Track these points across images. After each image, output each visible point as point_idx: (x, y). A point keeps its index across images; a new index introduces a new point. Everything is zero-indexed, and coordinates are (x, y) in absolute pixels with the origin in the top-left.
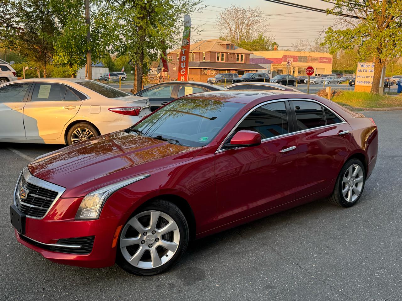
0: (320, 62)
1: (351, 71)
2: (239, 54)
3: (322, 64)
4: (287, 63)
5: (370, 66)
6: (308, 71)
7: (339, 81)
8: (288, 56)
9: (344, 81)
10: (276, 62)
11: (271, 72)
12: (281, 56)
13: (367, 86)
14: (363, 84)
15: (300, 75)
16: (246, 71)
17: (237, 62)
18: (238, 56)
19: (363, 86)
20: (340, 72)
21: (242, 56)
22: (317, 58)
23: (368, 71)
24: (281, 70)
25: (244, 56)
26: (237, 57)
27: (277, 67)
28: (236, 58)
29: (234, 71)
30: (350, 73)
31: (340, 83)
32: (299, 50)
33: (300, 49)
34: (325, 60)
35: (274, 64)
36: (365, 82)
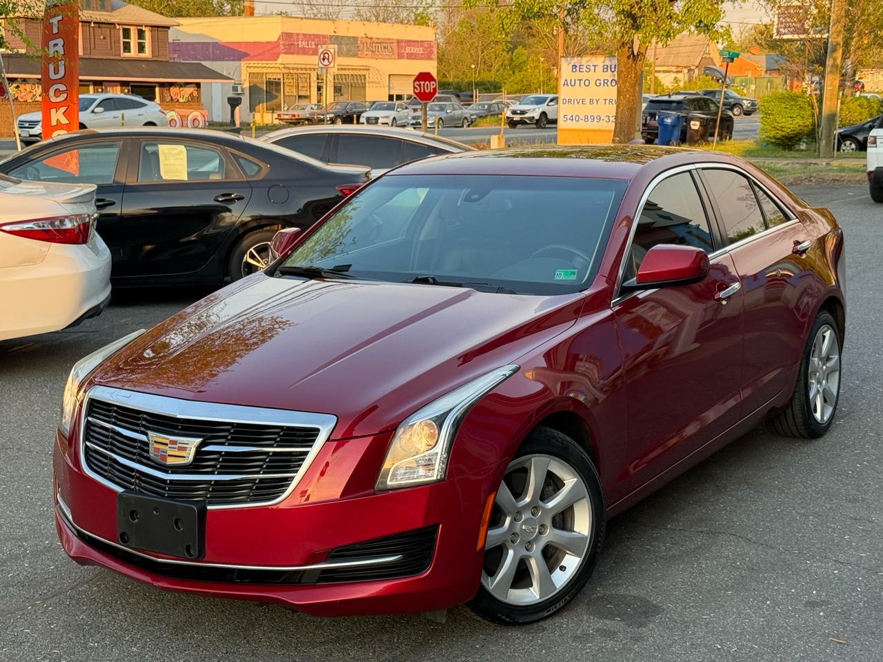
0: (400, 57)
1: (491, 85)
2: (132, 28)
3: (405, 62)
4: (317, 57)
5: (599, 69)
6: (420, 85)
7: (468, 116)
8: (298, 34)
9: (481, 117)
10: (260, 57)
11: (243, 90)
12: (273, 37)
13: (595, 131)
14: (582, 125)
15: (341, 99)
16: (162, 85)
17: (127, 55)
18: (127, 33)
19: (583, 131)
20: (456, 88)
21: (141, 34)
22: (390, 41)
23: (593, 83)
24: (278, 84)
25: (148, 34)
26: (124, 38)
27: (265, 71)
28: (122, 40)
29: (119, 88)
30: (487, 90)
31: (472, 122)
32: (319, 15)
33: (323, 11)
34: (414, 50)
35: (252, 63)
36: (586, 118)
